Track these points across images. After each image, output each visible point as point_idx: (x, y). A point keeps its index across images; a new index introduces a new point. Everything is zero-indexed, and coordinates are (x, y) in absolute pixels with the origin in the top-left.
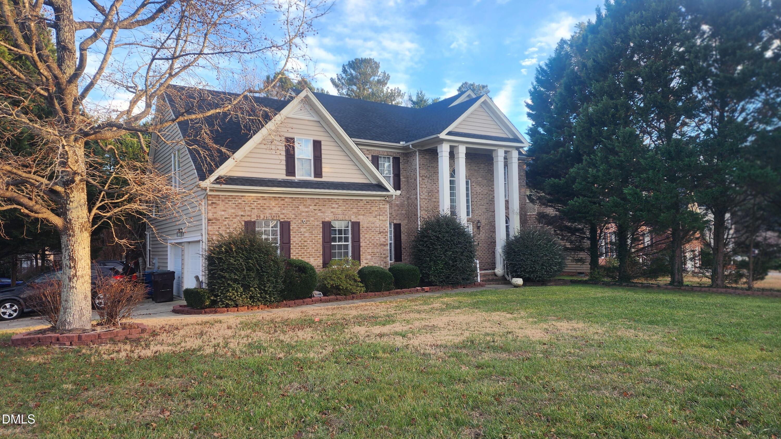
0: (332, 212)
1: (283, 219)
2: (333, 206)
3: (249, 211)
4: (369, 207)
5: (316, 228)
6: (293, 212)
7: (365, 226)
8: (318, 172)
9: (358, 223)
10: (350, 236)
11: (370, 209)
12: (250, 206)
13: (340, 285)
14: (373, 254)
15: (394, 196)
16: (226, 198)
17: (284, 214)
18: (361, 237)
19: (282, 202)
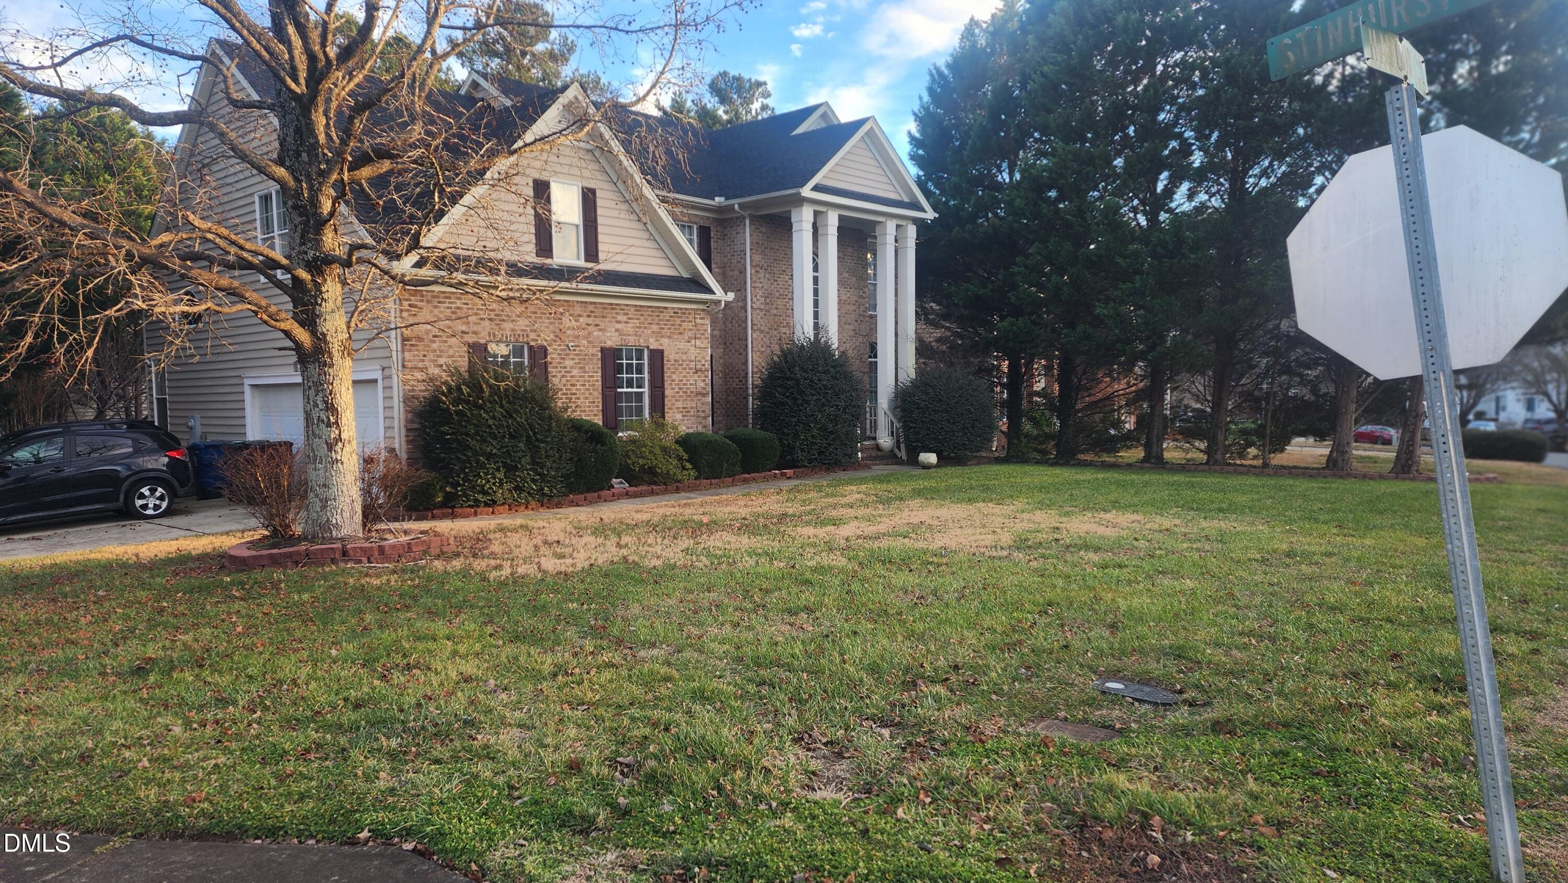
0: (617, 330)
1: (533, 340)
2: (620, 318)
3: (475, 323)
4: (678, 321)
5: (591, 360)
6: (552, 327)
7: (672, 357)
8: (592, 253)
9: (662, 352)
10: (646, 376)
11: (680, 325)
12: (476, 314)
13: (656, 466)
14: (685, 411)
15: (723, 303)
16: (433, 297)
17: (535, 331)
18: (666, 378)
19: (532, 308)
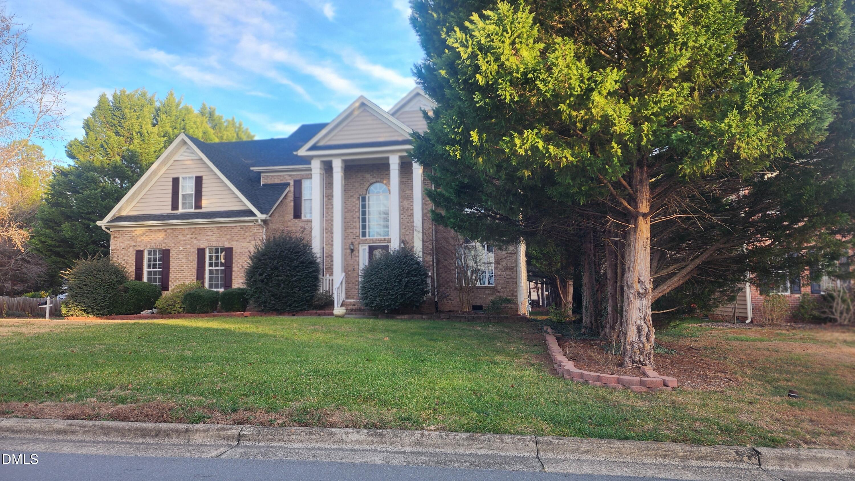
0: (207, 240)
1: (164, 247)
2: (208, 233)
3: (139, 242)
4: (243, 232)
5: (192, 254)
6: (173, 241)
7: (238, 251)
8: (198, 204)
9: (232, 248)
10: (224, 261)
11: (244, 234)
12: (140, 238)
15: (259, 221)
16: (124, 233)
17: (165, 243)
18: (234, 261)
19: (165, 233)
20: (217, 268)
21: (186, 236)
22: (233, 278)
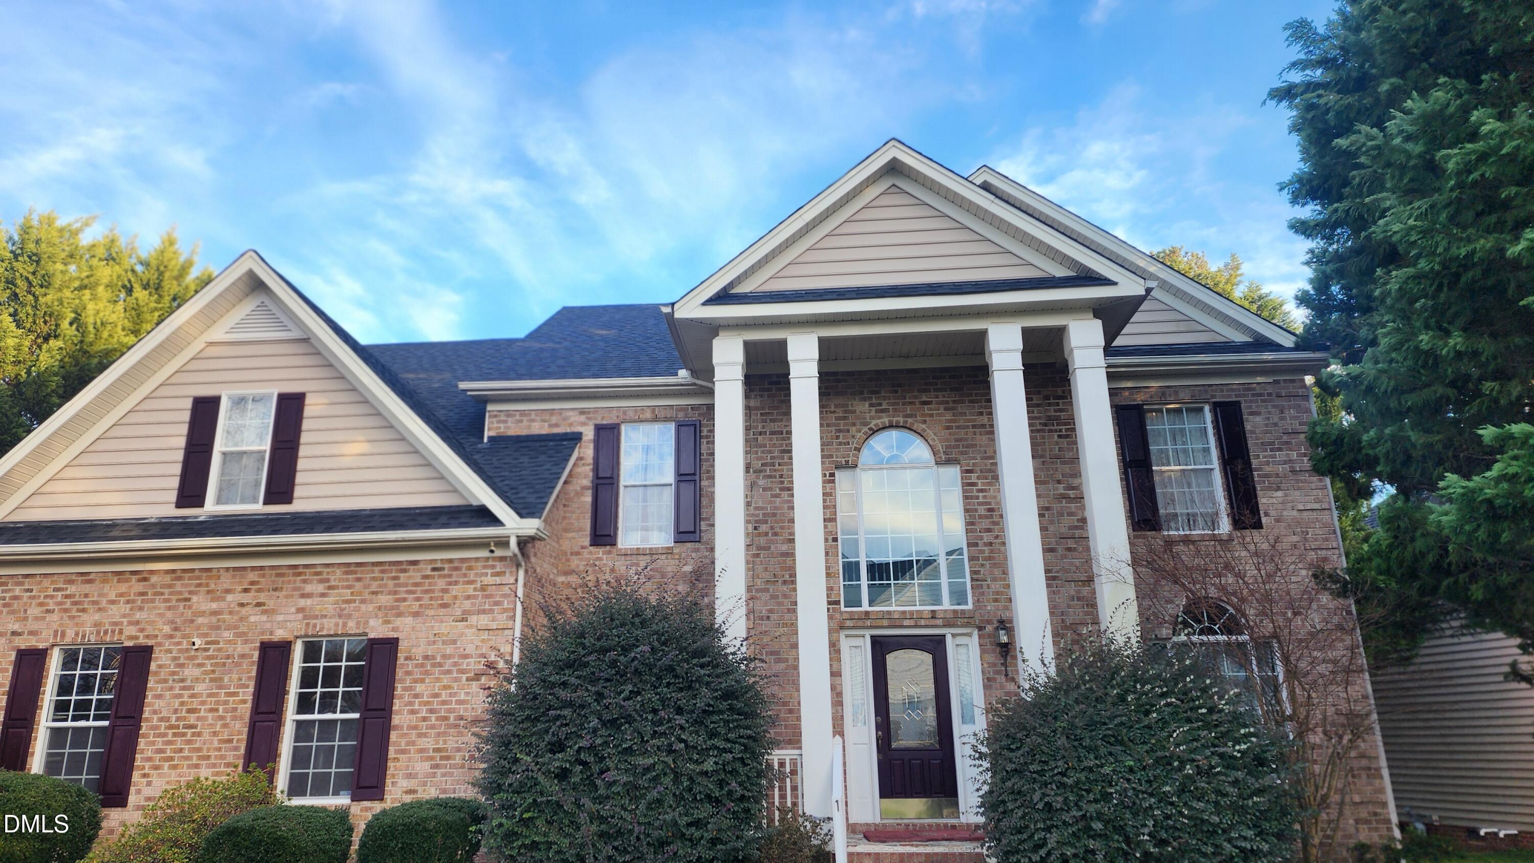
0: (300, 610)
1: (131, 638)
2: (309, 588)
3: (36, 619)
4: (441, 583)
5: (238, 664)
6: (169, 615)
7: (418, 652)
8: (280, 487)
9: (391, 645)
11: (445, 591)
12: (41, 604)
14: (439, 758)
15: (509, 540)
17: (137, 623)
18: (398, 692)
19: (140, 587)
20: (329, 716)
21: (224, 599)
22: (391, 754)
